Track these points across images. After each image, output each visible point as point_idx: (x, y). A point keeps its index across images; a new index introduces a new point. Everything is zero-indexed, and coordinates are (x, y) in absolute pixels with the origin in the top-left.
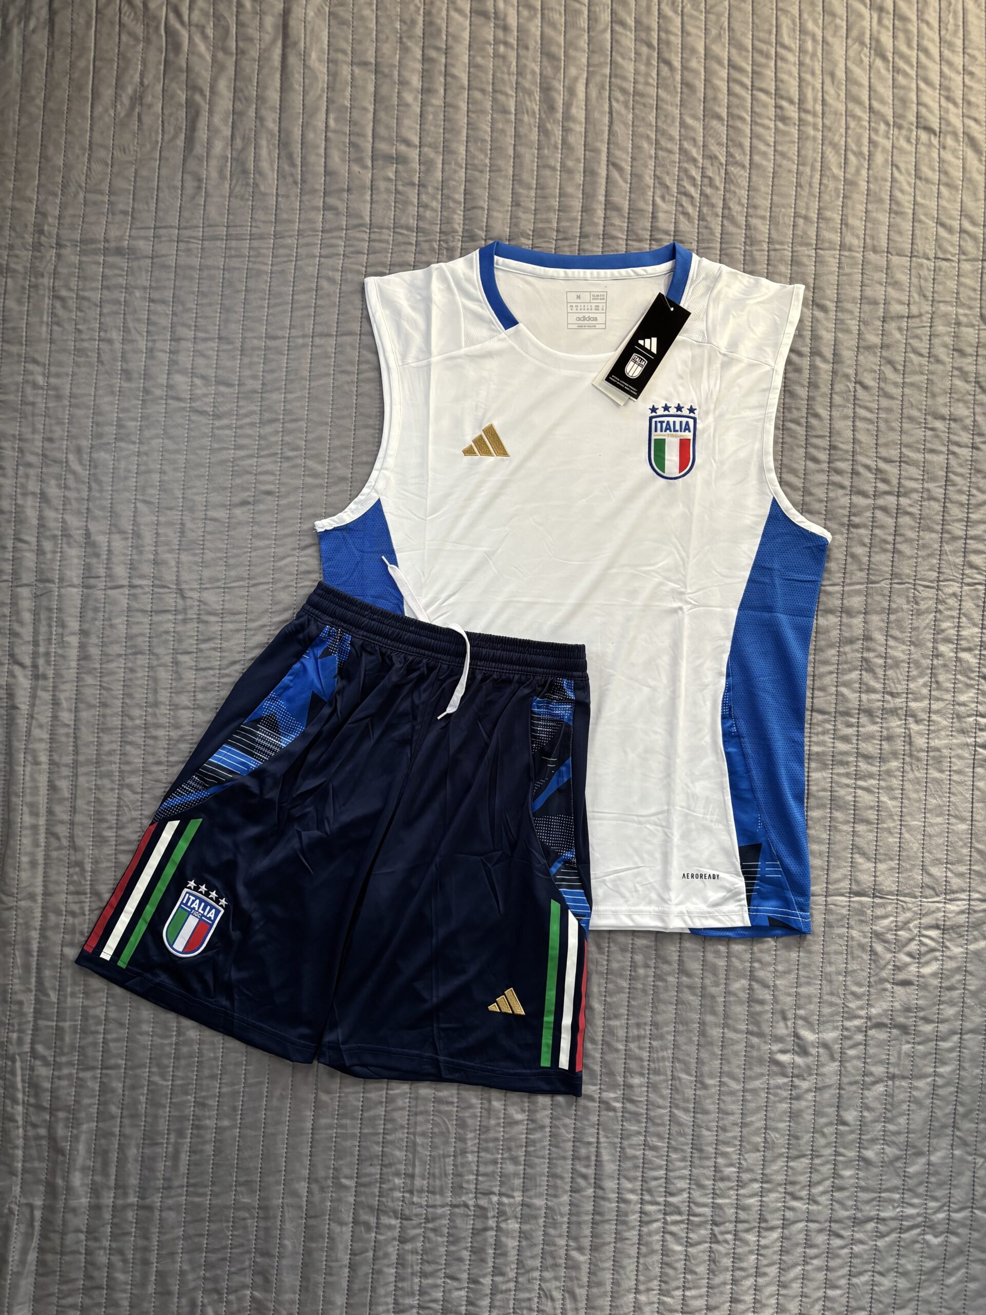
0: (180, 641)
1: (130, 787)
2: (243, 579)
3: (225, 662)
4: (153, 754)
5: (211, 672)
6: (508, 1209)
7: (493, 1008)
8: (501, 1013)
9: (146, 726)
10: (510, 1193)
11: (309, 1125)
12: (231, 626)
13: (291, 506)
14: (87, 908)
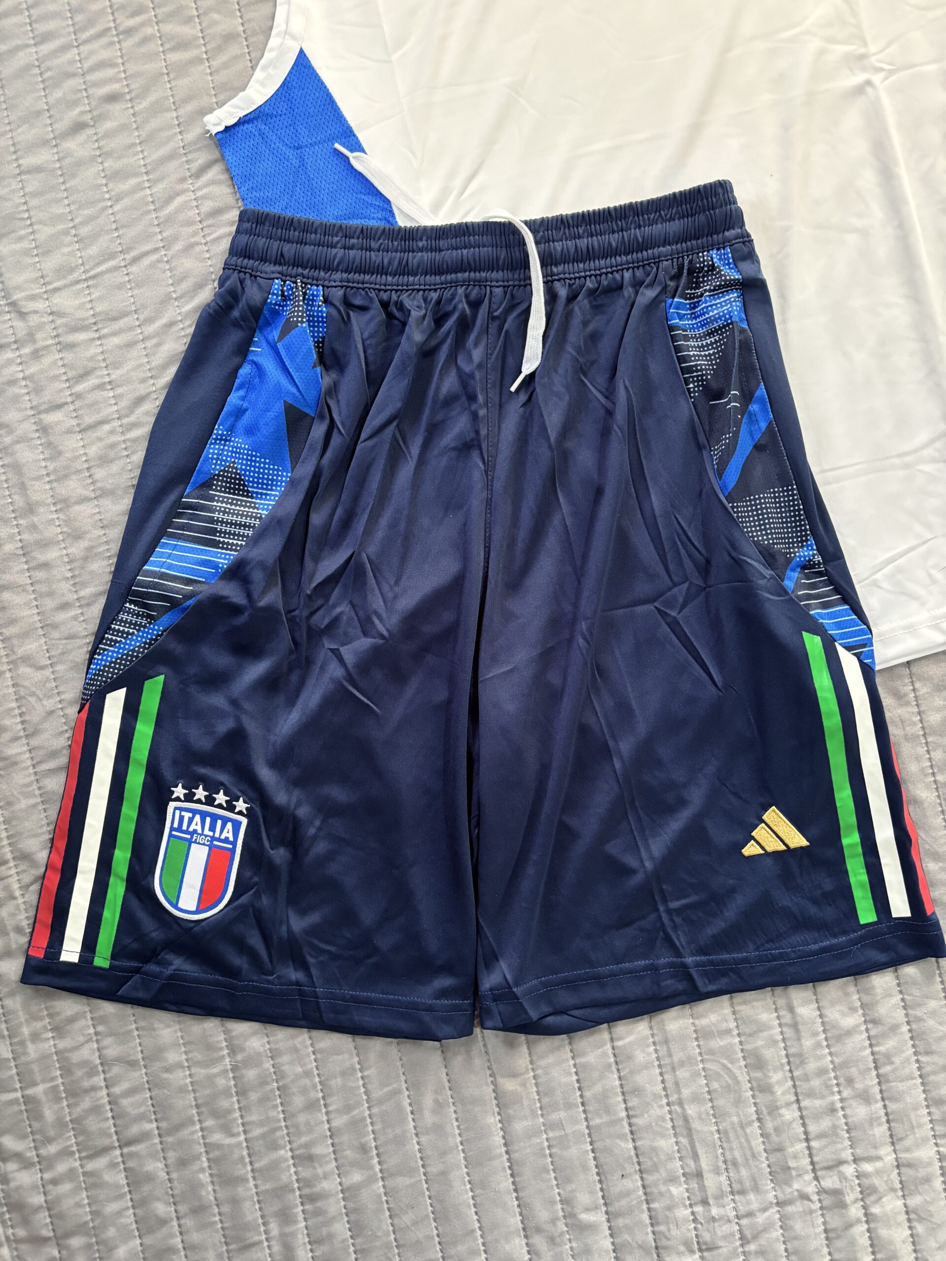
0: (38, 390)
1: (27, 660)
2: (112, 256)
3: (124, 403)
4: (51, 594)
5: (107, 427)
6: (876, 1181)
7: (751, 849)
8: (767, 854)
9: (26, 552)
10: (873, 1152)
11: (498, 1140)
12: (116, 341)
13: (156, 109)
14: (16, 886)
